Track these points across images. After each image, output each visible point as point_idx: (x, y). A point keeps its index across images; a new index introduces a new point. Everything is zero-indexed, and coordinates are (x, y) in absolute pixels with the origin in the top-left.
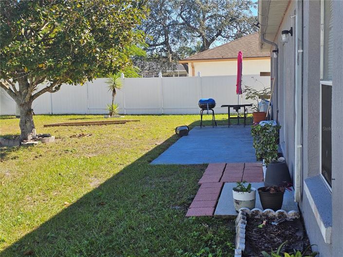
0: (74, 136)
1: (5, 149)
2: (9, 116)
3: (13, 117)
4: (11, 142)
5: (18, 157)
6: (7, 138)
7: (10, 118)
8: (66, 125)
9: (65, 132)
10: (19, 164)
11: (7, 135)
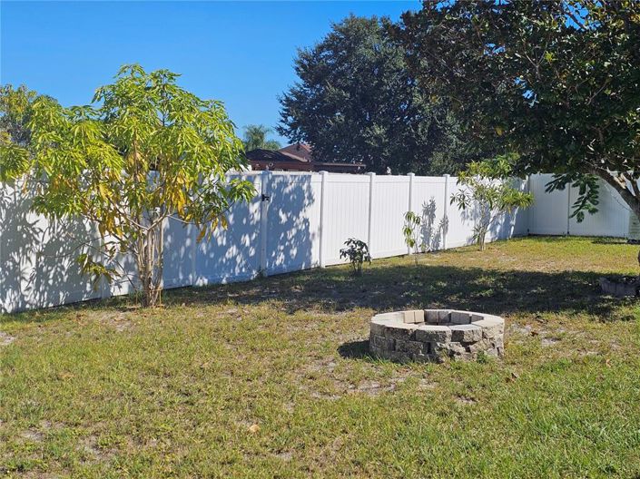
1: (609, 300)
2: (613, 238)
3: (621, 241)
4: (621, 288)
5: (633, 318)
6: (613, 279)
7: (616, 243)
10: (636, 330)
11: (611, 275)
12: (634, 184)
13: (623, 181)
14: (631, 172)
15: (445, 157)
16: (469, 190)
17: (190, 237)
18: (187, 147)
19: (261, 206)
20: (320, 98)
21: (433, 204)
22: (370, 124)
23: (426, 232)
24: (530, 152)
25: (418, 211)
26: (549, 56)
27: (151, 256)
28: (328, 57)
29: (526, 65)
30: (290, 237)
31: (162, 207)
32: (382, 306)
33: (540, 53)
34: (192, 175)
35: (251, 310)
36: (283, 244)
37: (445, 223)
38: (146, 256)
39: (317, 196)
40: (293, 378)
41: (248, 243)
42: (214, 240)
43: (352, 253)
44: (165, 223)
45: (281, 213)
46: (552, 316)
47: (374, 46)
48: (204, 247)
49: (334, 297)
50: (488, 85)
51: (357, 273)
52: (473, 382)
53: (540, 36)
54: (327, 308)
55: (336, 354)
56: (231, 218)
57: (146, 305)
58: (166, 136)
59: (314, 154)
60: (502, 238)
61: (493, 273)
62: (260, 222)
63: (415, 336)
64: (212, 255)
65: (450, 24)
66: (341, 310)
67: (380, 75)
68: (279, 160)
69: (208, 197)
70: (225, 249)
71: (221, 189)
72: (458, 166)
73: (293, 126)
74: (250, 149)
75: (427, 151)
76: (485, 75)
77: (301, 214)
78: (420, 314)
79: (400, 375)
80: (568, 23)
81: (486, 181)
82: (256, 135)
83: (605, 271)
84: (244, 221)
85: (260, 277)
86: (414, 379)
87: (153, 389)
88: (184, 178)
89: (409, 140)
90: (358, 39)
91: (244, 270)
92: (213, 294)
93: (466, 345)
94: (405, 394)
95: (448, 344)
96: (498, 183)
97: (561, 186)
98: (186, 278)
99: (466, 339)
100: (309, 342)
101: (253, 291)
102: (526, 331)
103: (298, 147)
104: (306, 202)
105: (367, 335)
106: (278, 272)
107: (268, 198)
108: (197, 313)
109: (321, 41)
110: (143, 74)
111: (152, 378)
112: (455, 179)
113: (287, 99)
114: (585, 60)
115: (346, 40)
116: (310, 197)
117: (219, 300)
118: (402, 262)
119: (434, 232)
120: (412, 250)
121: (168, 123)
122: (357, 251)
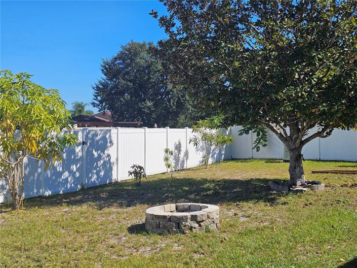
0: (346, 185)
1: (275, 194)
2: (276, 159)
3: (280, 161)
4: (280, 187)
5: (288, 203)
6: (276, 182)
7: (277, 162)
8: (336, 172)
9: (335, 180)
10: (289, 210)
11: (276, 179)
12: (284, 130)
13: (279, 129)
14: (282, 124)
15: (186, 117)
16: (199, 136)
17: (40, 167)
18: (37, 116)
19: (82, 148)
20: (116, 86)
21: (180, 144)
22: (144, 100)
23: (177, 159)
24: (229, 114)
25: (172, 148)
26: (237, 64)
27: (17, 180)
28: (119, 64)
29: (225, 68)
30: (99, 165)
31: (23, 151)
32: (153, 202)
33: (232, 62)
34: (41, 132)
35: (76, 209)
36: (95, 169)
37: (186, 154)
38: (14, 180)
39: (115, 141)
40: (101, 247)
41: (75, 170)
42: (55, 168)
43: (136, 173)
44: (25, 160)
45: (94, 151)
46: (245, 204)
47: (144, 58)
48: (49, 172)
49: (125, 199)
50: (206, 79)
51: (138, 184)
52: (203, 244)
53: (231, 53)
54: (121, 205)
55: (126, 232)
56: (65, 155)
57: (14, 208)
58: (25, 110)
59: (113, 117)
60: (218, 161)
61: (213, 181)
62: (82, 157)
63: (170, 219)
64: (54, 178)
65: (184, 47)
66: (129, 206)
67: (149, 73)
68: (93, 121)
69: (51, 144)
70: (61, 173)
71: (58, 139)
72: (193, 122)
73: (101, 102)
74: (77, 115)
75: (176, 114)
76: (204, 74)
77: (106, 152)
78: (173, 206)
79: (162, 242)
80: (246, 46)
81: (208, 131)
82: (79, 107)
83: (272, 177)
84: (73, 157)
85: (83, 189)
86: (170, 244)
87: (18, 259)
88: (35, 134)
89: (166, 108)
90: (136, 54)
91: (73, 185)
92: (55, 200)
93: (199, 223)
94: (165, 253)
95: (189, 223)
96: (214, 131)
97: (247, 132)
98: (38, 192)
99: (199, 219)
100: (111, 225)
101: (78, 198)
102: (231, 213)
103: (104, 113)
104: (109, 144)
105: (144, 220)
106: (93, 185)
107: (86, 143)
108: (45, 212)
109: (115, 55)
110: (12, 75)
111: (17, 253)
112: (191, 130)
113: (97, 87)
114: (255, 65)
115: (129, 55)
116: (111, 142)
117: (58, 204)
118: (164, 177)
119: (181, 159)
120: (169, 170)
121: (26, 103)
122: (138, 172)
